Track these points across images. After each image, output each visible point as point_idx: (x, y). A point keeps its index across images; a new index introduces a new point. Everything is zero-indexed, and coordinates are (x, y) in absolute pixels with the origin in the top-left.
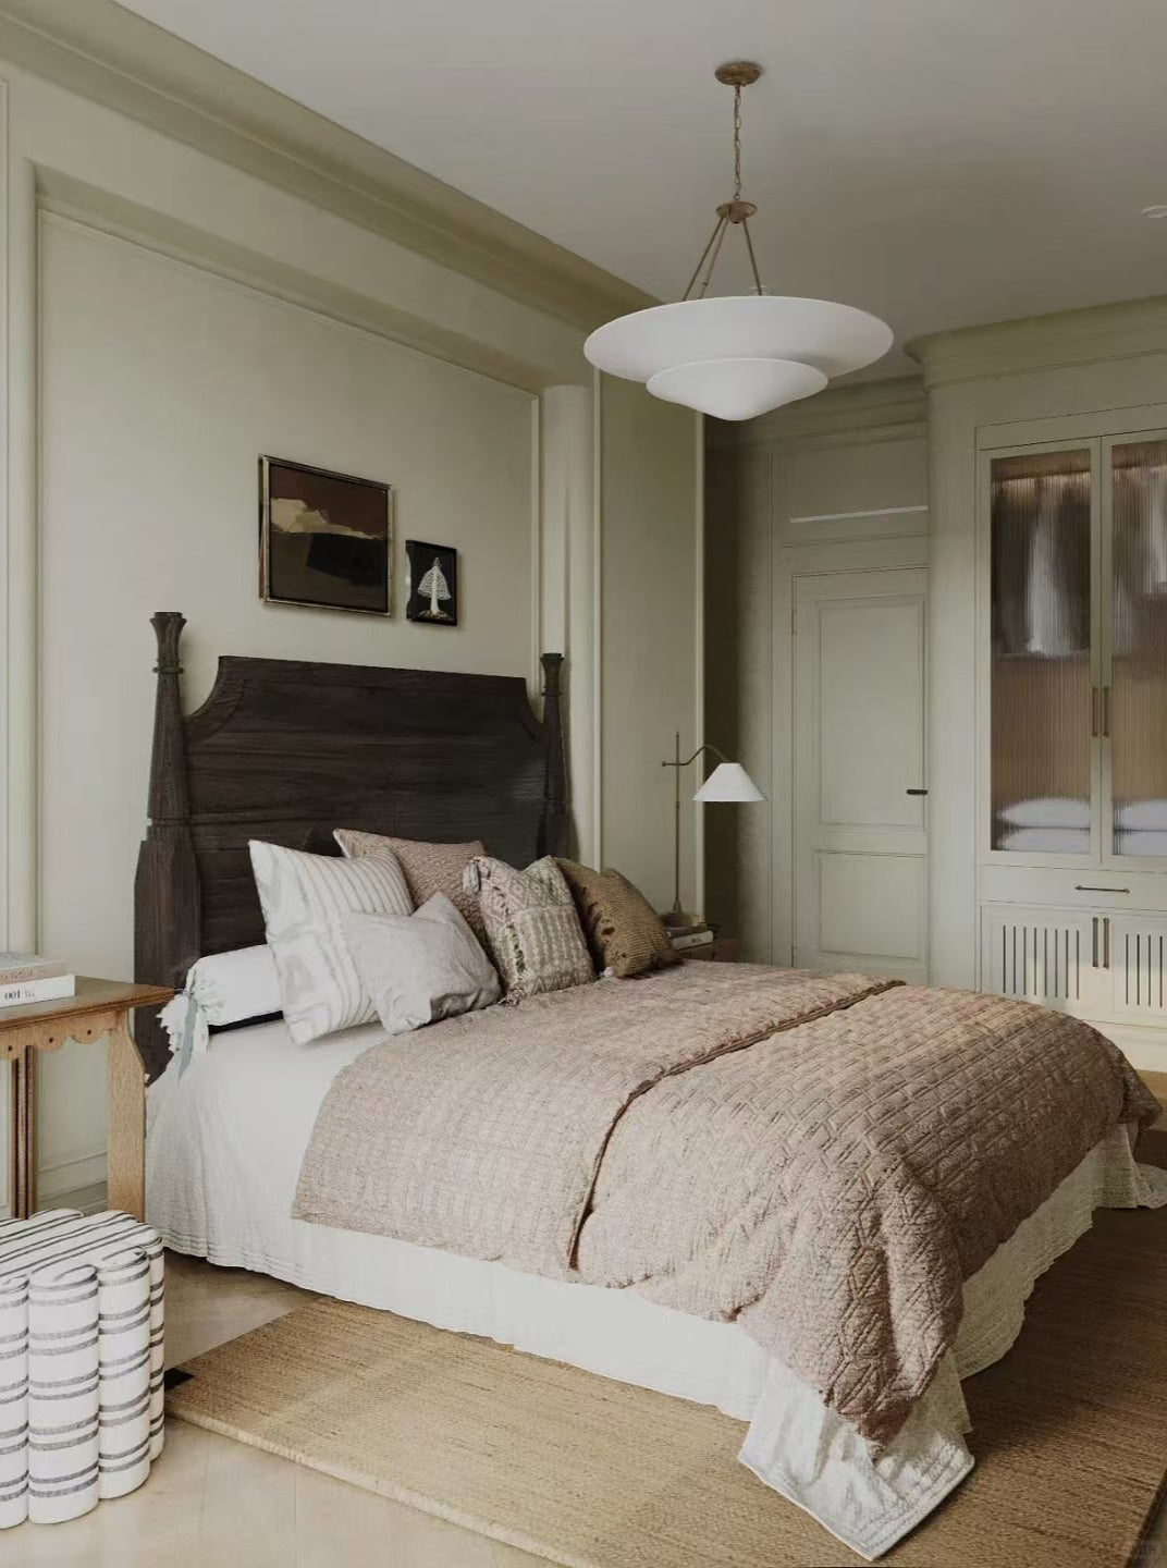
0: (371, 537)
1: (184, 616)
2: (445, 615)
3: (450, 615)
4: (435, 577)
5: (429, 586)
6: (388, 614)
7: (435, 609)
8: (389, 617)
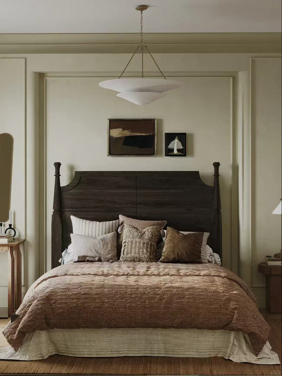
0: (148, 135)
1: (61, 163)
2: (181, 153)
3: (183, 153)
4: (176, 143)
5: (173, 145)
6: (155, 155)
7: (175, 152)
8: (155, 156)
